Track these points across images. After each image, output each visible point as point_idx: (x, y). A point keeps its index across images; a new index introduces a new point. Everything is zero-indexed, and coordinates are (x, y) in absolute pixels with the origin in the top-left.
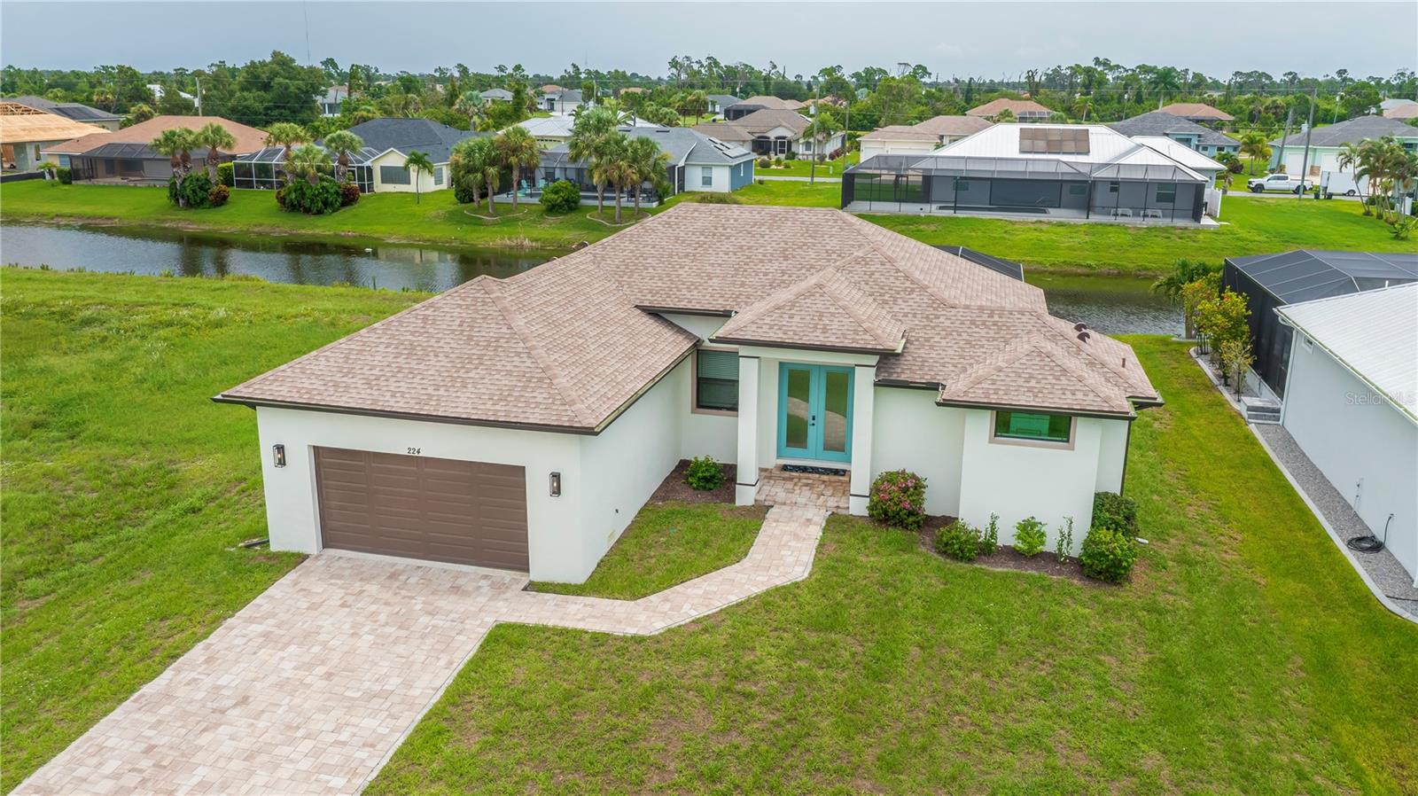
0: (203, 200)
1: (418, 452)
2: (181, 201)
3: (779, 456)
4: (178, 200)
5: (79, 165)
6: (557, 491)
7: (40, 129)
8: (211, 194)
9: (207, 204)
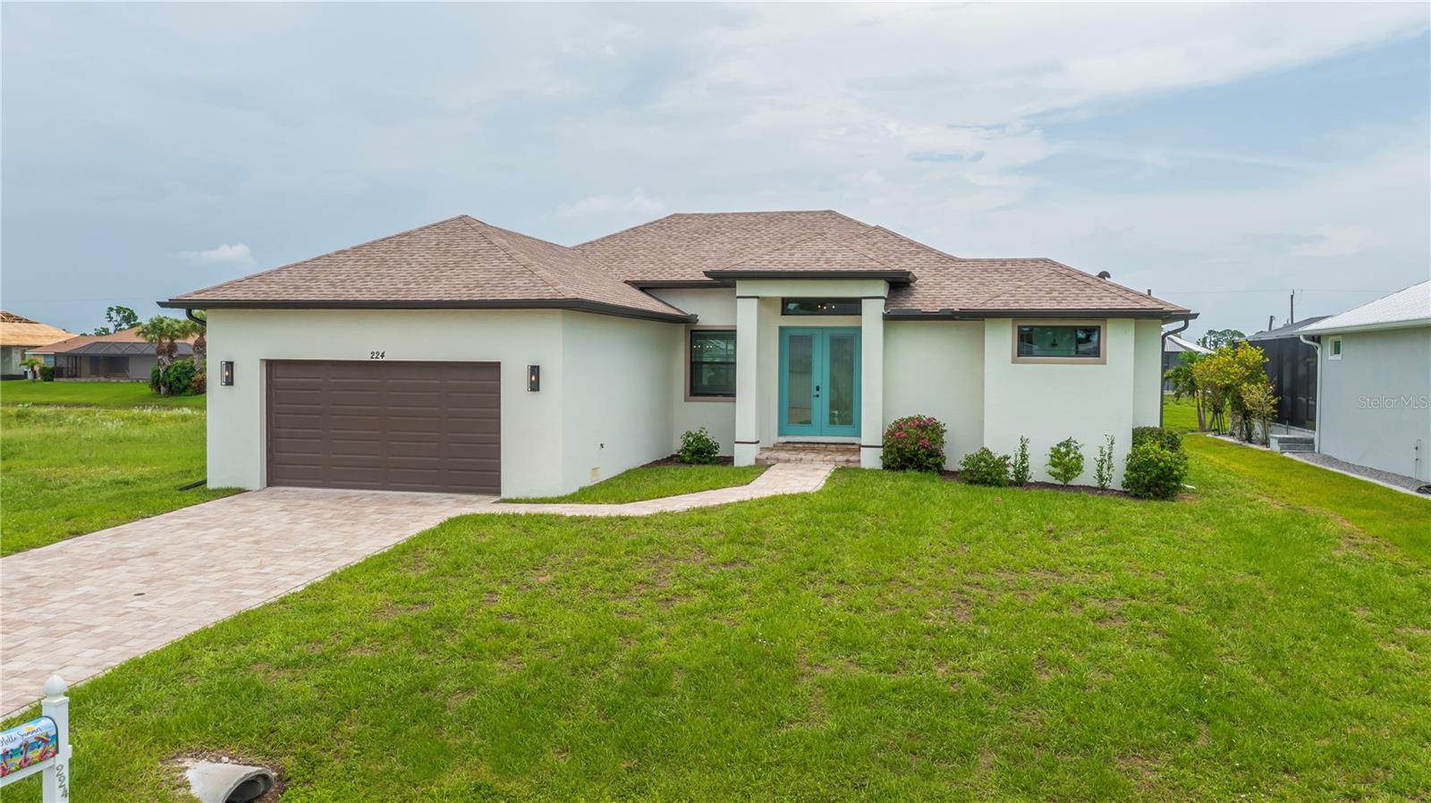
0: (185, 388)
1: (382, 356)
2: (162, 388)
3: (780, 434)
4: (159, 388)
5: (62, 363)
6: (535, 387)
7: (28, 335)
8: (195, 381)
9: (190, 391)
